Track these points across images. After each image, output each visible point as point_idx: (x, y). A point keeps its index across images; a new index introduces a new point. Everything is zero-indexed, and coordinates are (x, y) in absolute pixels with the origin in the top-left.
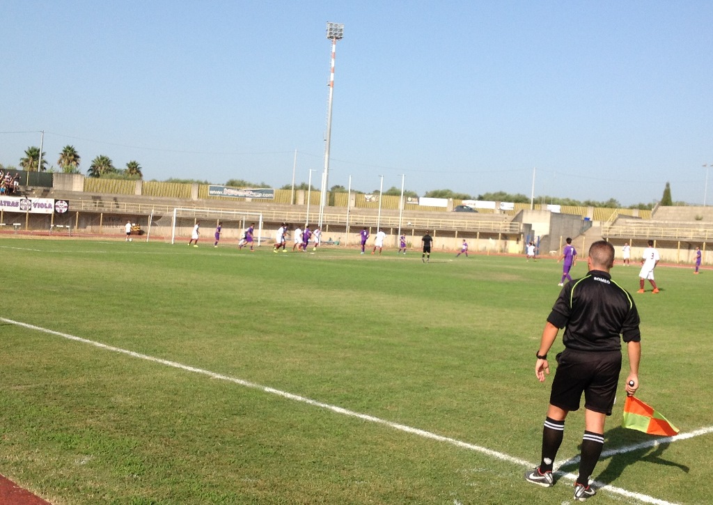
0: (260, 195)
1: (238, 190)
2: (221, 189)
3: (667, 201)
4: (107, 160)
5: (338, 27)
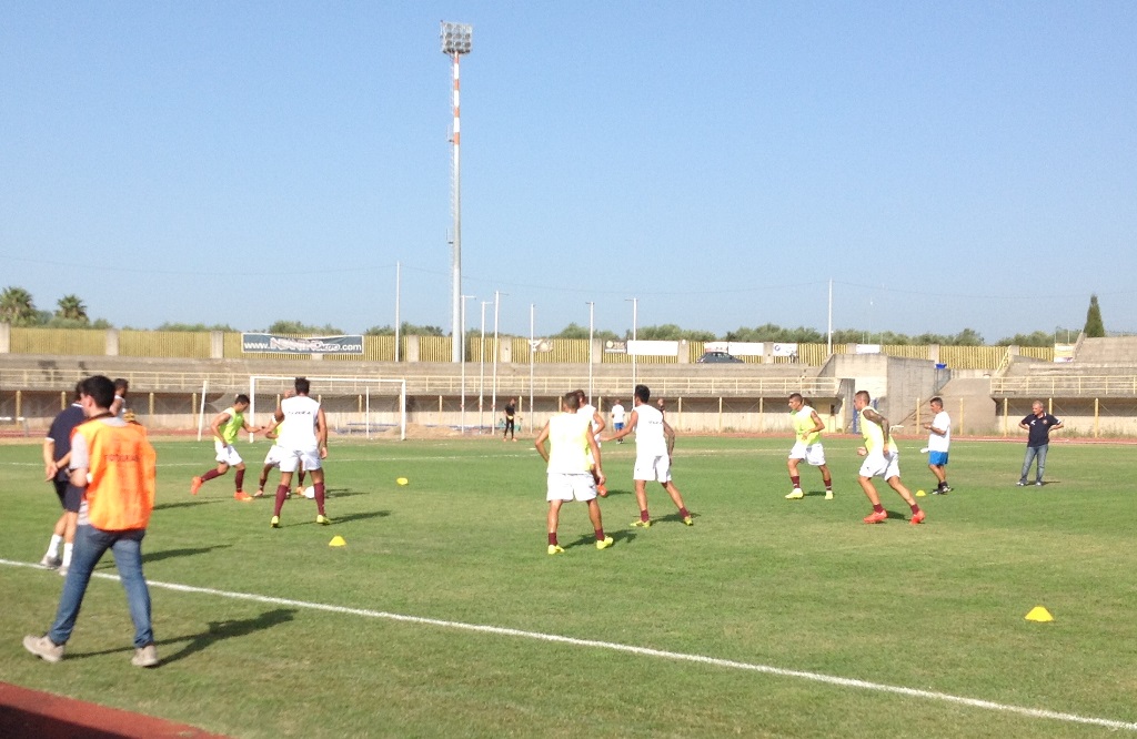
0: (337, 347)
1: (296, 340)
2: (266, 340)
3: (1094, 328)
4: (23, 295)
5: (461, 31)
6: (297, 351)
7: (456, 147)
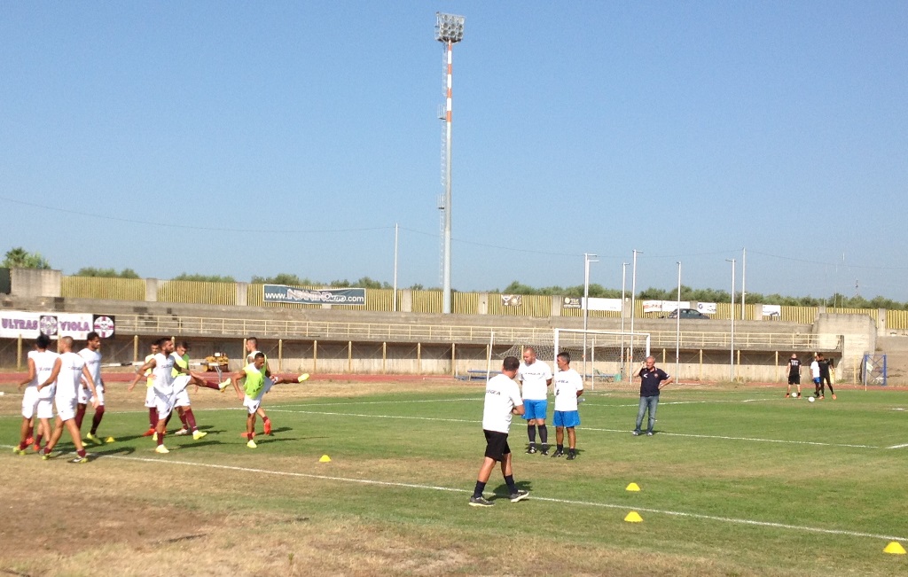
0: (343, 299)
1: (310, 292)
2: (284, 291)
5: (455, 22)
6: (310, 301)
7: (449, 124)
